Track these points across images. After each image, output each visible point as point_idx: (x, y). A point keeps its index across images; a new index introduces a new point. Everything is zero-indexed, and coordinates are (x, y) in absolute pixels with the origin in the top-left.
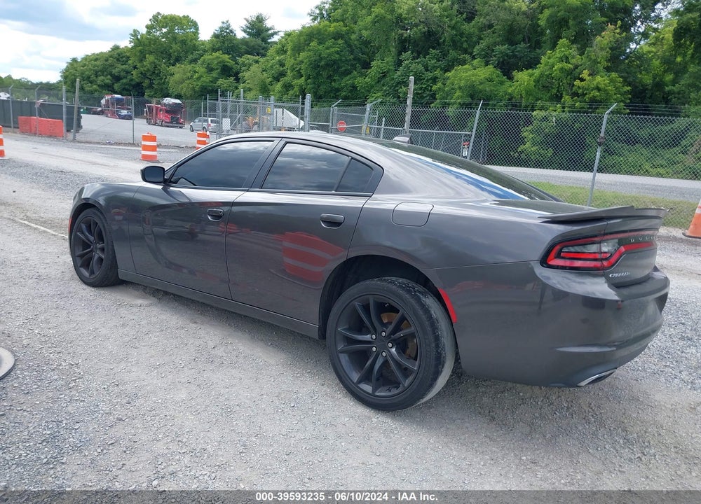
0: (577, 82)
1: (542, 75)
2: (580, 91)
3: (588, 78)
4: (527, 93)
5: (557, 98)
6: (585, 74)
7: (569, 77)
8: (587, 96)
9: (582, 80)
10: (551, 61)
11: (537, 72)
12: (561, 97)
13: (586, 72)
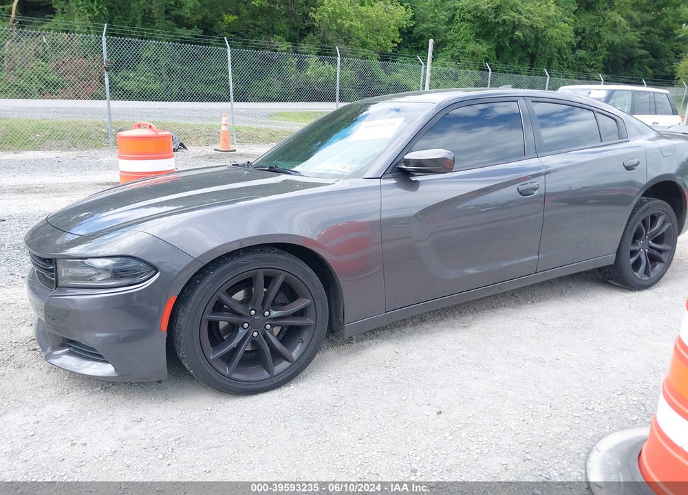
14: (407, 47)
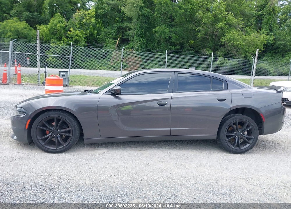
0: (69, 32)
1: (51, 28)
2: (70, 36)
3: (73, 31)
4: (46, 36)
5: (60, 39)
6: (72, 29)
7: (64, 30)
8: (74, 38)
9: (71, 32)
10: (55, 22)
11: (49, 26)
12: (62, 38)
13: (72, 28)
14: (270, 52)
